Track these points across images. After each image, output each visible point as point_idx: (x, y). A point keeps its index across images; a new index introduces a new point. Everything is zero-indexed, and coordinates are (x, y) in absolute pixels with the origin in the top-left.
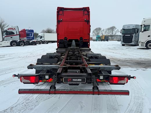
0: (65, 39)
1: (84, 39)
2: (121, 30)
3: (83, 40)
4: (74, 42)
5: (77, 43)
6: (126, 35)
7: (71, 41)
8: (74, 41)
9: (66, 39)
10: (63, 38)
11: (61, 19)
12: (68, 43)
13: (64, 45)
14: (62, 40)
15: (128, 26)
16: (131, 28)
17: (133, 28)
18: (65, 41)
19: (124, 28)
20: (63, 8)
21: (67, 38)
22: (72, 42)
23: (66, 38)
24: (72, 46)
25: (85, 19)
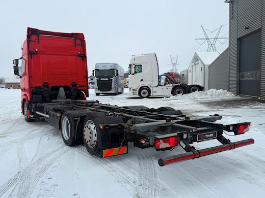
0: (44, 86)
1: (79, 84)
2: (93, 71)
3: (77, 86)
4: (62, 91)
5: (67, 92)
6: (102, 79)
7: (56, 88)
8: (62, 89)
9: (47, 86)
10: (41, 85)
11: (37, 50)
12: (51, 92)
13: (43, 96)
14: (40, 87)
15: (104, 65)
16: (109, 68)
17: (111, 68)
18: (46, 89)
19: (98, 68)
20: (37, 30)
21: (49, 83)
22: (58, 90)
23: (47, 83)
24: (59, 98)
25: (79, 53)
